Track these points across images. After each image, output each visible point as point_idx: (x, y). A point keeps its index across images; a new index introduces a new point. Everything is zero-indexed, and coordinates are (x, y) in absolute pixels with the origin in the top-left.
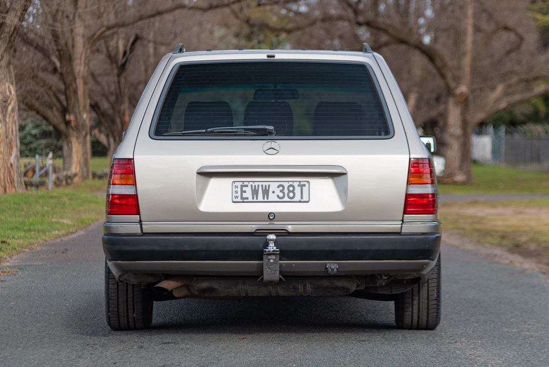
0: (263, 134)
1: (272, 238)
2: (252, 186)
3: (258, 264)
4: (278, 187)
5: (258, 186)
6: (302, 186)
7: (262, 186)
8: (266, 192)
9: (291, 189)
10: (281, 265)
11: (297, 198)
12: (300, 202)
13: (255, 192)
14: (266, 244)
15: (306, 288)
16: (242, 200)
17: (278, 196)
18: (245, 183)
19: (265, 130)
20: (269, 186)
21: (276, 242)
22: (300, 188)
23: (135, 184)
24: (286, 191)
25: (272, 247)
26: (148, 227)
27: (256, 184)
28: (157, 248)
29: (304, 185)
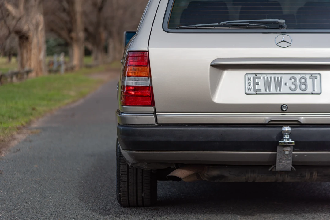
0: (274, 28)
1: (287, 129)
2: (264, 77)
3: (271, 154)
4: (290, 79)
5: (271, 78)
6: (313, 78)
7: (274, 78)
8: (279, 84)
9: (303, 81)
10: (294, 155)
11: (309, 90)
12: (312, 94)
13: (268, 84)
14: (281, 136)
15: (312, 176)
16: (255, 92)
17: (290, 88)
18: (258, 75)
19: (277, 23)
20: (281, 78)
21: (291, 134)
22: (311, 80)
23: (149, 76)
24: (298, 83)
25: (287, 139)
26: (163, 118)
27: (269, 76)
28: (172, 139)
29: (316, 78)
